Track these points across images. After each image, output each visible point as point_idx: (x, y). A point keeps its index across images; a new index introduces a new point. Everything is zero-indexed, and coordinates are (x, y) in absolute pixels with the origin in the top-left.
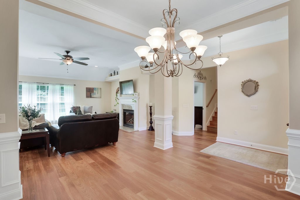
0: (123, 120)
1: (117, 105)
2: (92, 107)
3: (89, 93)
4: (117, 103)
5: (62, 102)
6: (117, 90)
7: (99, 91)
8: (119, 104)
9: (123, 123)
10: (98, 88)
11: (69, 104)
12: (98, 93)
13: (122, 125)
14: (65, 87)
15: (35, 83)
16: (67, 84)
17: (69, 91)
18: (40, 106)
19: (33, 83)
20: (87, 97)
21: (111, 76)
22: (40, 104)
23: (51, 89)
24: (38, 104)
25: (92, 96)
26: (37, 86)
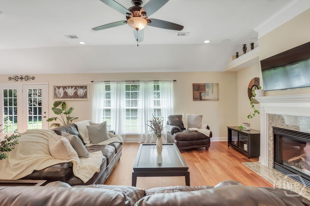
0: (272, 152)
1: (254, 115)
2: (201, 116)
3: (197, 93)
4: (256, 111)
5: (158, 107)
6: (249, 85)
7: (215, 88)
8: (259, 113)
9: (272, 161)
10: (212, 84)
11: (167, 110)
12: (212, 92)
13: (270, 165)
14: (161, 84)
15: (123, 81)
16: (163, 81)
17: (167, 90)
18: (130, 112)
19: (121, 81)
20: (194, 99)
21: (238, 57)
22: (131, 110)
23: (142, 89)
24: (128, 110)
25: (203, 98)
26: (126, 85)
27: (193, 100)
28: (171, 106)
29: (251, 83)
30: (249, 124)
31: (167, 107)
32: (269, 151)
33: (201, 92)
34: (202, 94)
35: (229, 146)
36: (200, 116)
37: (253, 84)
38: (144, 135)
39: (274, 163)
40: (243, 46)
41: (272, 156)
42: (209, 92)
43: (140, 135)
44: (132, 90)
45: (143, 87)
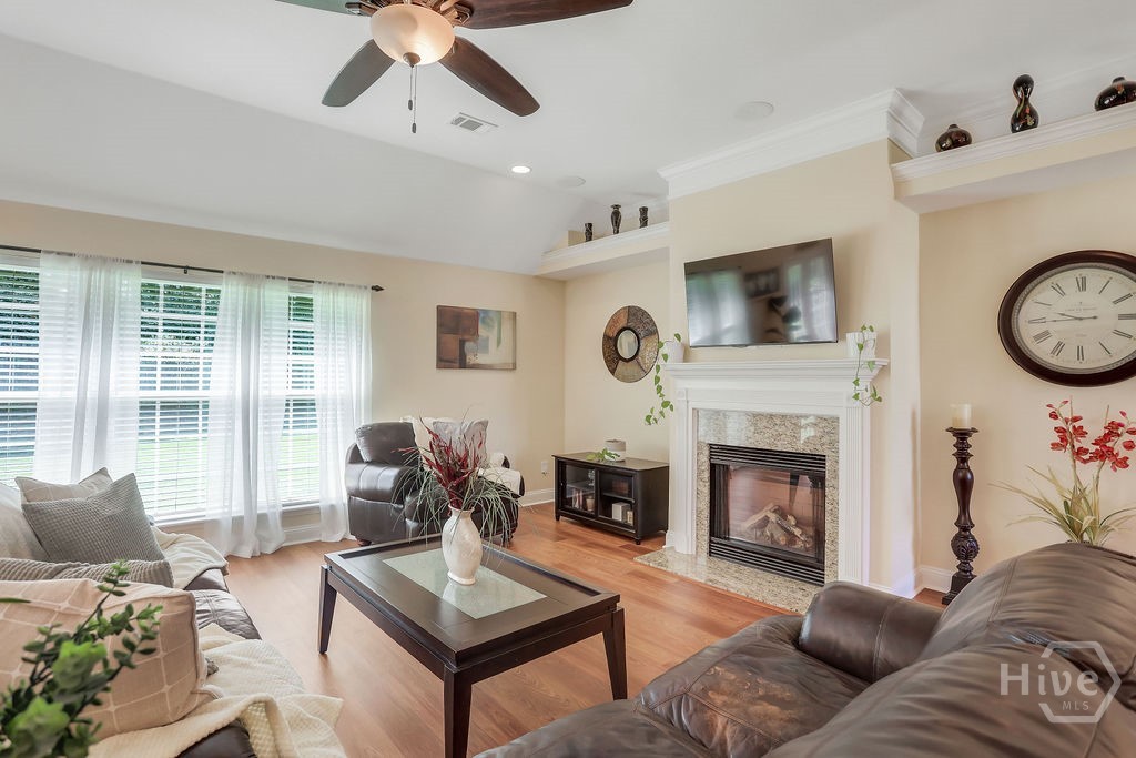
0: (706, 512)
1: (661, 413)
2: (484, 425)
3: (451, 341)
4: (666, 403)
5: (300, 393)
6: (609, 327)
7: (507, 328)
9: (706, 538)
10: (499, 313)
11: (342, 404)
12: (499, 342)
13: (700, 550)
14: (320, 298)
15: (130, 262)
16: (330, 283)
17: (346, 324)
18: (158, 418)
19: (115, 260)
20: (443, 363)
21: (591, 239)
22: (162, 407)
23: (236, 310)
24: (147, 407)
25: (470, 359)
26: (143, 285)
27: (438, 367)
28: (359, 390)
29: (614, 319)
30: (624, 444)
31: (342, 391)
32: (699, 512)
33: (466, 337)
34: (469, 345)
35: (558, 519)
36: (480, 423)
37: (622, 323)
38: (237, 523)
39: (711, 541)
40: (612, 210)
41: (706, 522)
42: (488, 339)
43: (214, 523)
44: (170, 308)
45: (241, 302)
